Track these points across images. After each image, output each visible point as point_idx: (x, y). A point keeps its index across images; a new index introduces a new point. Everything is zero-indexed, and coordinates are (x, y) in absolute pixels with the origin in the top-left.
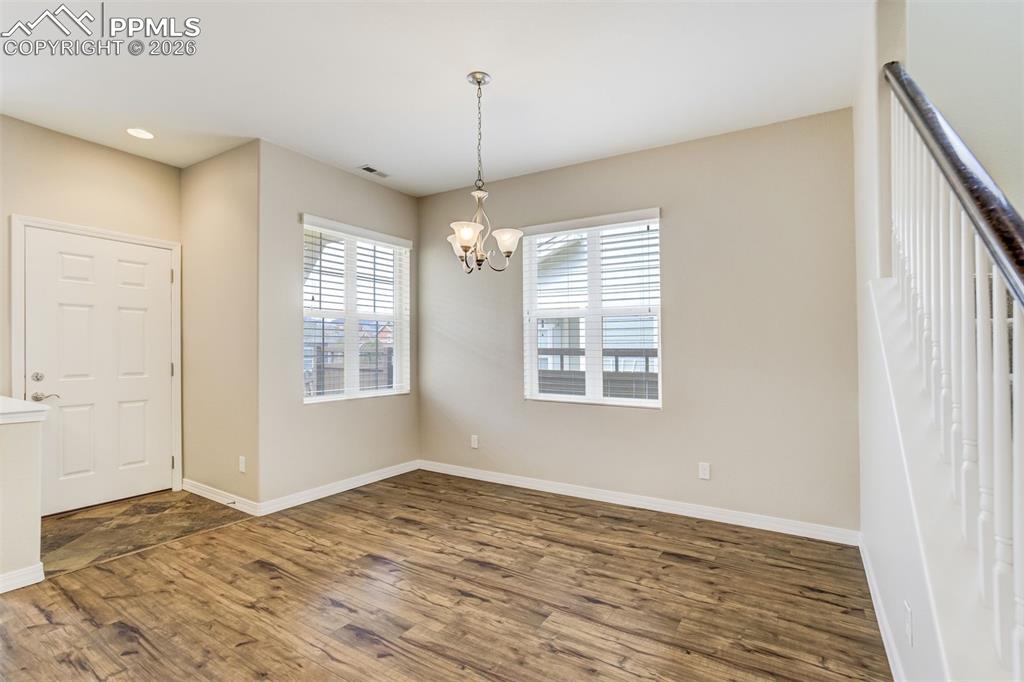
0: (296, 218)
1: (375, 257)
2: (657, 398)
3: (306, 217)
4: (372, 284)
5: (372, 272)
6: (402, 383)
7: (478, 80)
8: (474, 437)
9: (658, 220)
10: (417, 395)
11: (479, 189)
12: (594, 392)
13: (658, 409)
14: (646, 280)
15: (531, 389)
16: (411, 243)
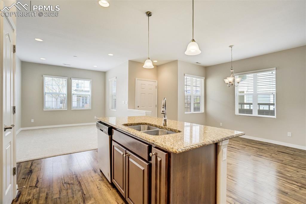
0: (184, 75)
1: (196, 81)
2: (274, 115)
3: (185, 75)
4: (195, 88)
5: (195, 85)
6: (202, 110)
7: (231, 47)
8: (221, 123)
9: (275, 71)
10: (206, 113)
11: (232, 70)
12: (255, 114)
13: (275, 118)
14: (271, 86)
15: (237, 112)
16: (204, 78)
